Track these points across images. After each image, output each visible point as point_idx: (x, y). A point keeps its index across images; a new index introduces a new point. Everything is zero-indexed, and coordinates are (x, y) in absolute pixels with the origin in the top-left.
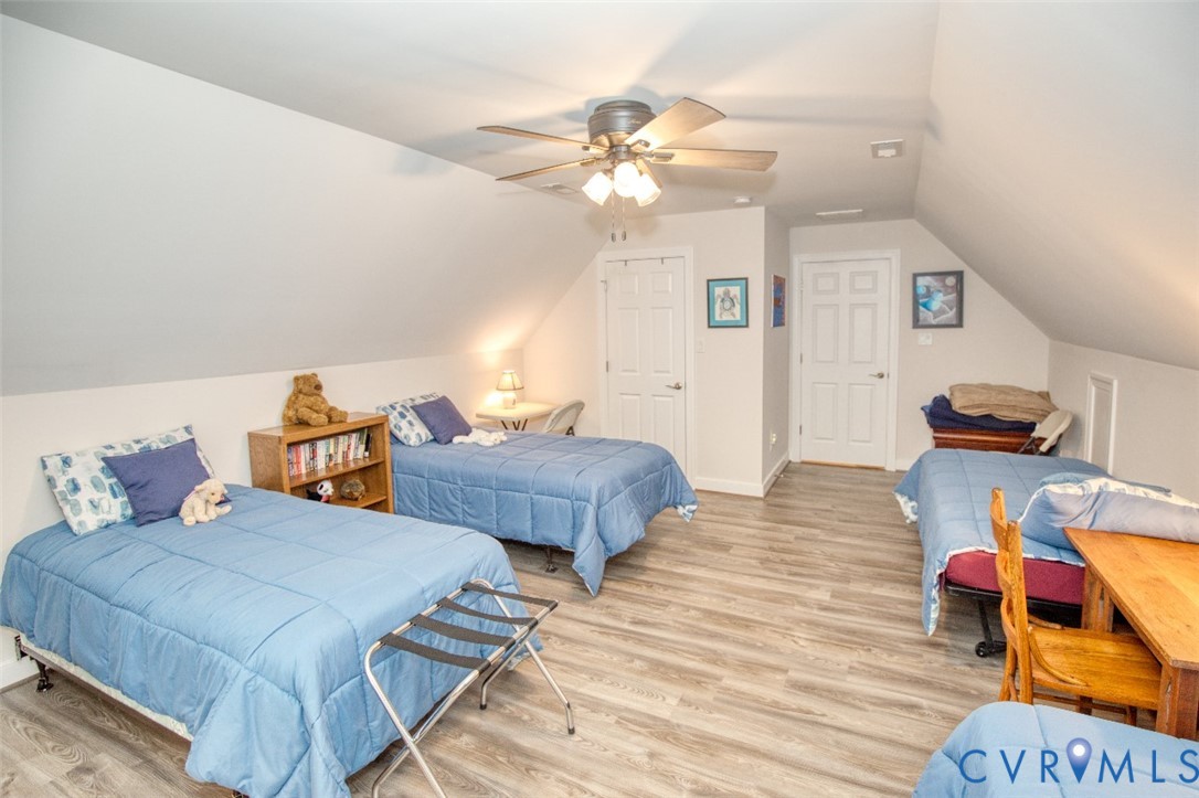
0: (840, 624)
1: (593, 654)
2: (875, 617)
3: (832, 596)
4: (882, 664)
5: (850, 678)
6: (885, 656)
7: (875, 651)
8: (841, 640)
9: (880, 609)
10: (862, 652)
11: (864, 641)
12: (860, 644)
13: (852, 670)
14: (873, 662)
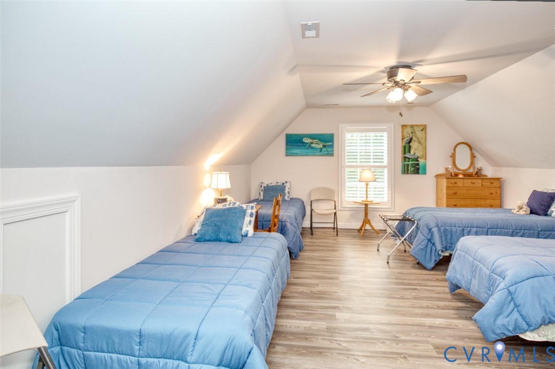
0: (327, 301)
1: (414, 278)
2: (308, 307)
3: (334, 316)
4: (306, 288)
5: (318, 282)
6: (305, 291)
7: (309, 292)
8: (322, 294)
9: (307, 312)
10: (314, 291)
11: (314, 295)
12: (315, 294)
13: (317, 285)
14: (310, 288)
